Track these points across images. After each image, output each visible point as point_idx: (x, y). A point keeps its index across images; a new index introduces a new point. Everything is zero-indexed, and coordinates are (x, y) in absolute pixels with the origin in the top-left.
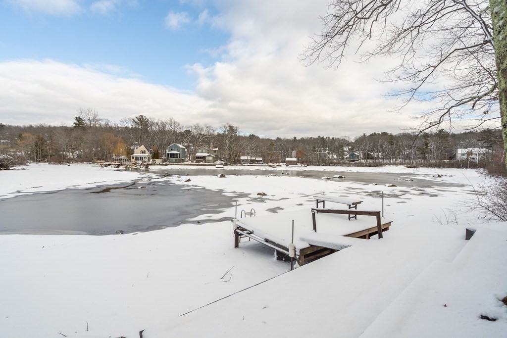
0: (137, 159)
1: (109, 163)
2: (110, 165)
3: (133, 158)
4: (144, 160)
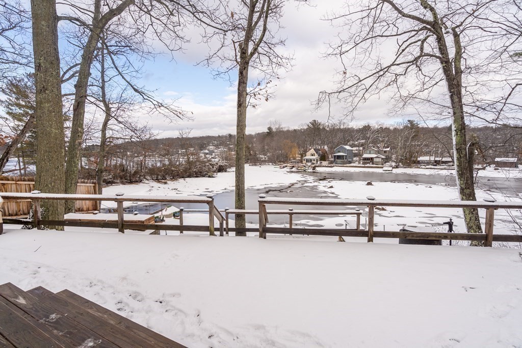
0: (307, 161)
1: (286, 165)
2: (286, 166)
3: (304, 160)
4: (313, 162)
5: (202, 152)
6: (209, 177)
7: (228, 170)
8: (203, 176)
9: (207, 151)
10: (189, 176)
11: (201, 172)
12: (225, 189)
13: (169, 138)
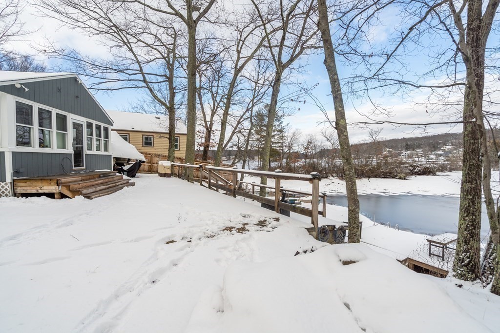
5: (433, 153)
6: (400, 178)
7: (437, 173)
8: (394, 177)
9: (440, 152)
10: (375, 177)
11: (390, 173)
12: (408, 193)
13: (393, 139)
